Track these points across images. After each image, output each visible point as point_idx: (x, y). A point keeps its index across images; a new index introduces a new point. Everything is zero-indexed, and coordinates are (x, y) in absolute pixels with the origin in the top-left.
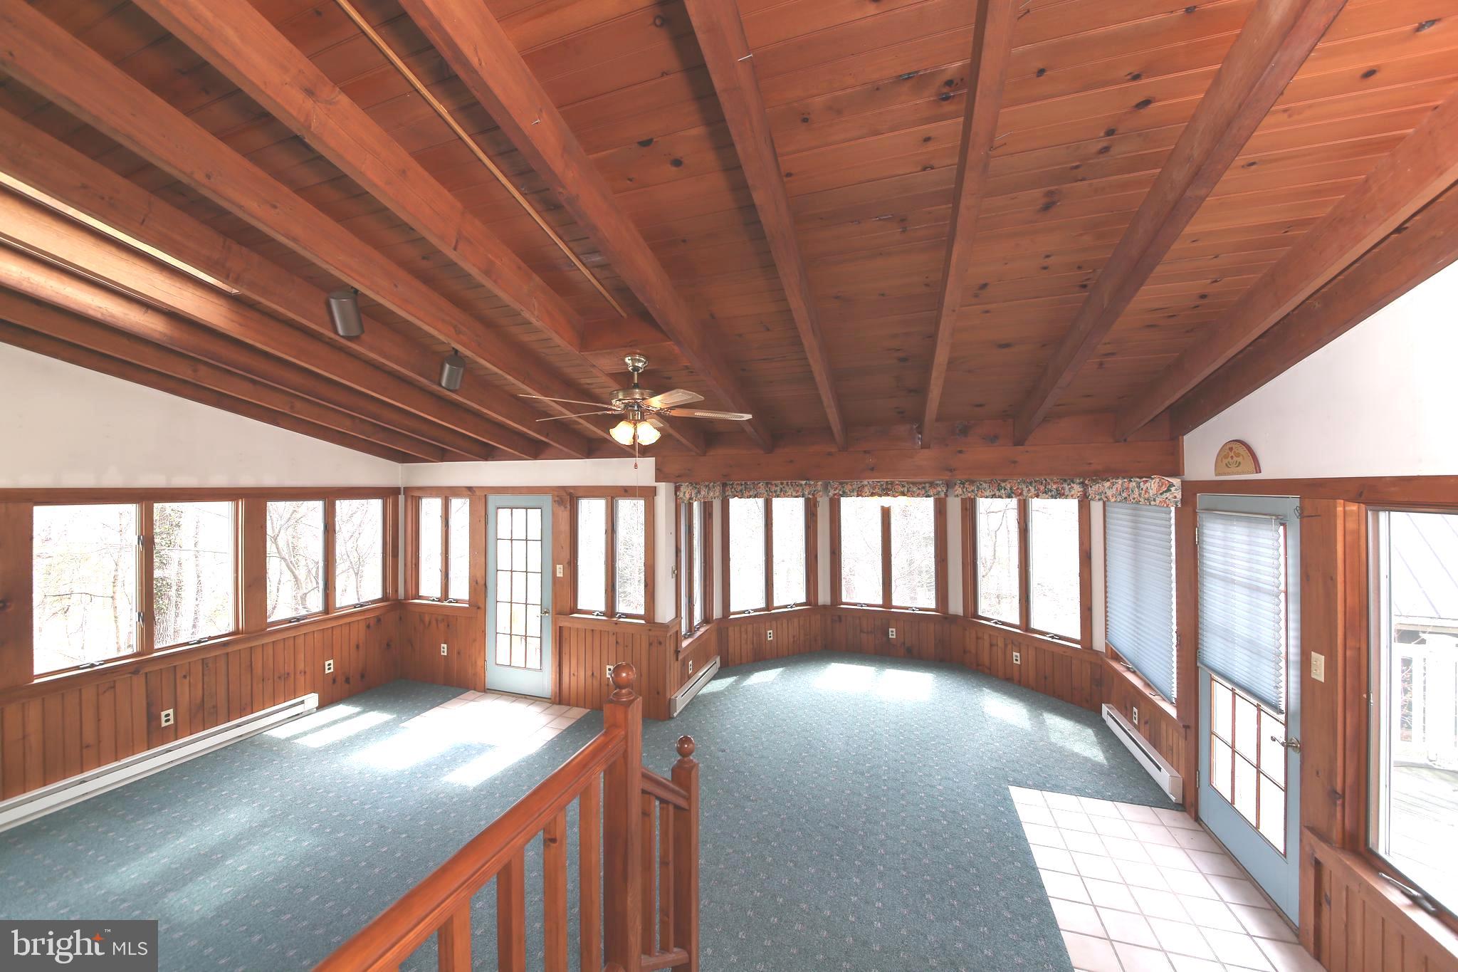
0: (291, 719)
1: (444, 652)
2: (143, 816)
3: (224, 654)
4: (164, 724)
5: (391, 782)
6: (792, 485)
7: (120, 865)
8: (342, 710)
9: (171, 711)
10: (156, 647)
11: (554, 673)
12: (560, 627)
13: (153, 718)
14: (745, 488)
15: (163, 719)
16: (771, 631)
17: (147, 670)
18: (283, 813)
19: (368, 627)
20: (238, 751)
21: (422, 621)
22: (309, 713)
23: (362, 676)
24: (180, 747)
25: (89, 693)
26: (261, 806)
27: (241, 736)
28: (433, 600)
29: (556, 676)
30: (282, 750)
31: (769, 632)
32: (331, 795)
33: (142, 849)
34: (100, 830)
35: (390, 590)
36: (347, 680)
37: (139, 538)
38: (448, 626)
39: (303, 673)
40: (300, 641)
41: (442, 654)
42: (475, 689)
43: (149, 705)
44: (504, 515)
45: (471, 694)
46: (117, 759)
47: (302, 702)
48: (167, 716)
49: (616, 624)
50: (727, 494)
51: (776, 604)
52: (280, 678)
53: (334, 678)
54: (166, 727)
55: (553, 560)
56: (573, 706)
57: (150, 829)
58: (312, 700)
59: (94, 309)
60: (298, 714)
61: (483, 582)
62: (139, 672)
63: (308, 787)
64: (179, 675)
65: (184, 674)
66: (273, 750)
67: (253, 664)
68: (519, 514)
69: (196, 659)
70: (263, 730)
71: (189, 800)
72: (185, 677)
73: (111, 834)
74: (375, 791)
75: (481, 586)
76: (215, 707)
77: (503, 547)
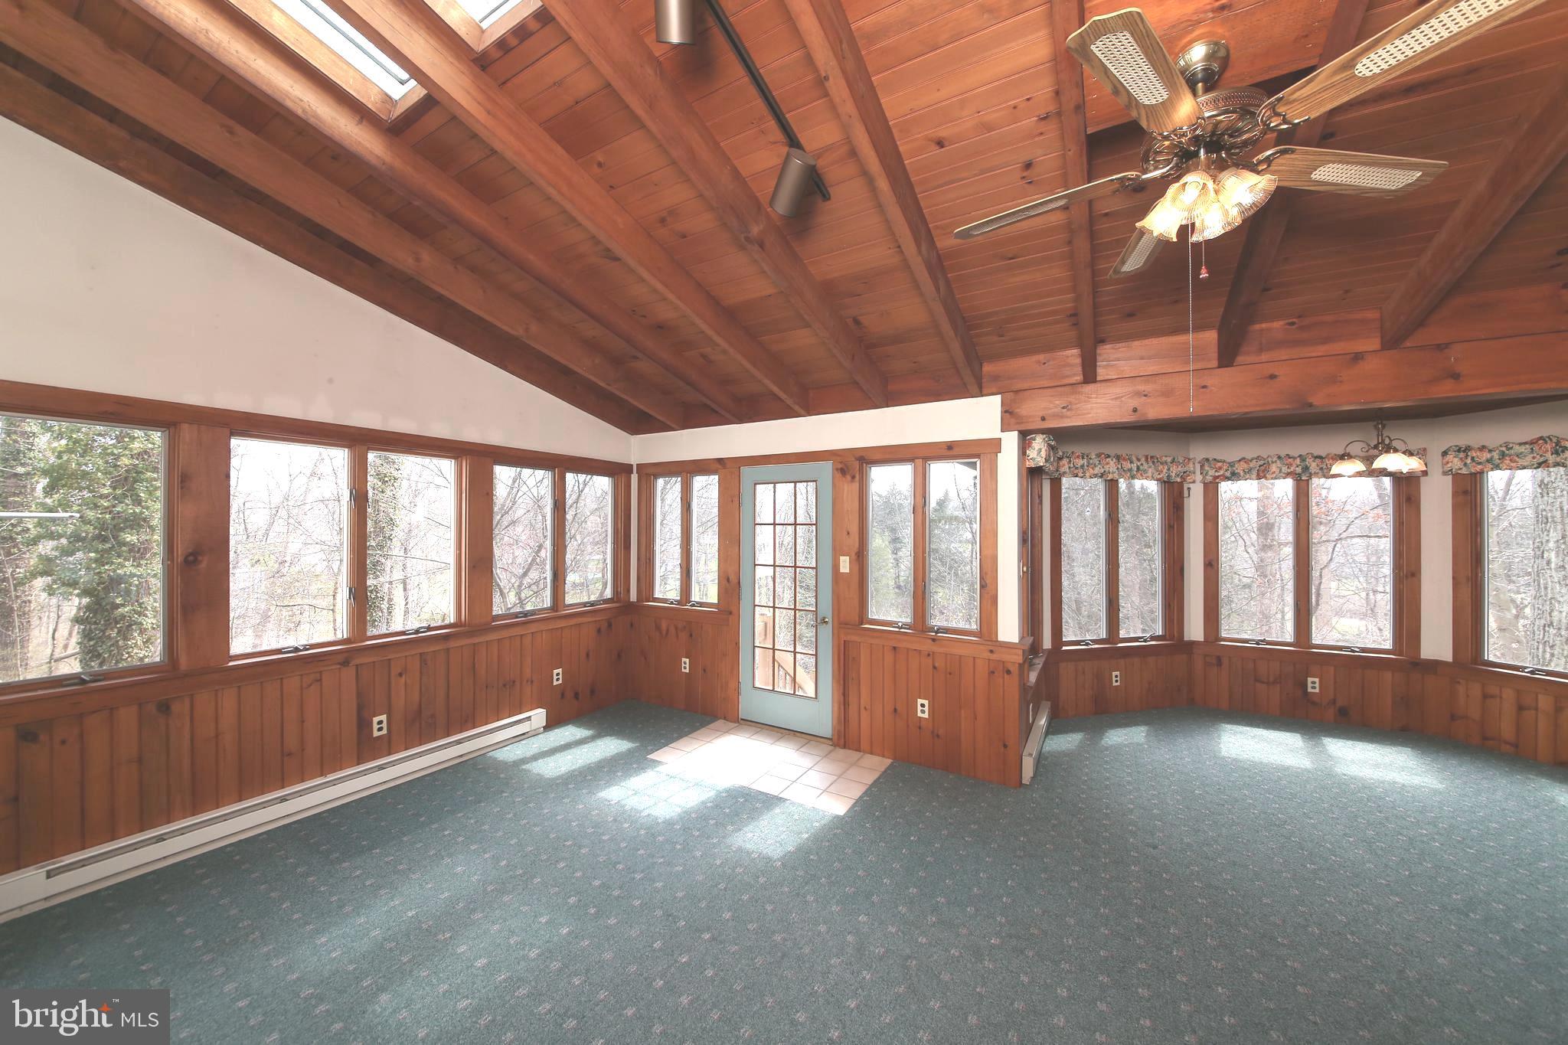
0: (517, 739)
1: (685, 668)
2: (350, 856)
3: (444, 649)
4: (376, 734)
5: (661, 838)
6: (1153, 462)
7: (318, 932)
8: (569, 733)
9: (384, 717)
10: (369, 634)
11: (836, 705)
12: (845, 641)
13: (364, 725)
14: (1088, 462)
15: (376, 726)
16: (1118, 673)
17: (358, 661)
18: (525, 873)
19: (599, 631)
20: (460, 775)
21: (658, 628)
22: (534, 734)
23: (592, 692)
24: (393, 763)
25: (292, 683)
26: (496, 859)
27: (461, 756)
28: (672, 603)
29: (839, 708)
30: (512, 779)
31: (1114, 674)
32: (583, 851)
33: (348, 909)
34: (299, 870)
35: (621, 589)
36: (576, 696)
37: (351, 493)
38: (691, 635)
39: (529, 683)
40: (527, 640)
41: (683, 670)
42: (725, 719)
43: (360, 708)
44: (764, 492)
45: (720, 723)
46: (322, 774)
47: (529, 718)
48: (379, 725)
49: (934, 640)
50: (1062, 470)
51: (1122, 634)
52: (504, 685)
53: (562, 691)
54: (379, 737)
55: (834, 549)
56: (865, 752)
57: (358, 876)
58: (539, 716)
59: (293, 101)
60: (524, 734)
61: (737, 581)
62: (349, 663)
63: (552, 836)
64: (395, 671)
65: (399, 671)
66: (500, 778)
67: (476, 666)
68: (784, 490)
69: (413, 653)
70: (489, 750)
71: (405, 839)
72: (400, 675)
73: (312, 879)
74: (641, 852)
75: (732, 585)
76: (433, 716)
77: (764, 536)
